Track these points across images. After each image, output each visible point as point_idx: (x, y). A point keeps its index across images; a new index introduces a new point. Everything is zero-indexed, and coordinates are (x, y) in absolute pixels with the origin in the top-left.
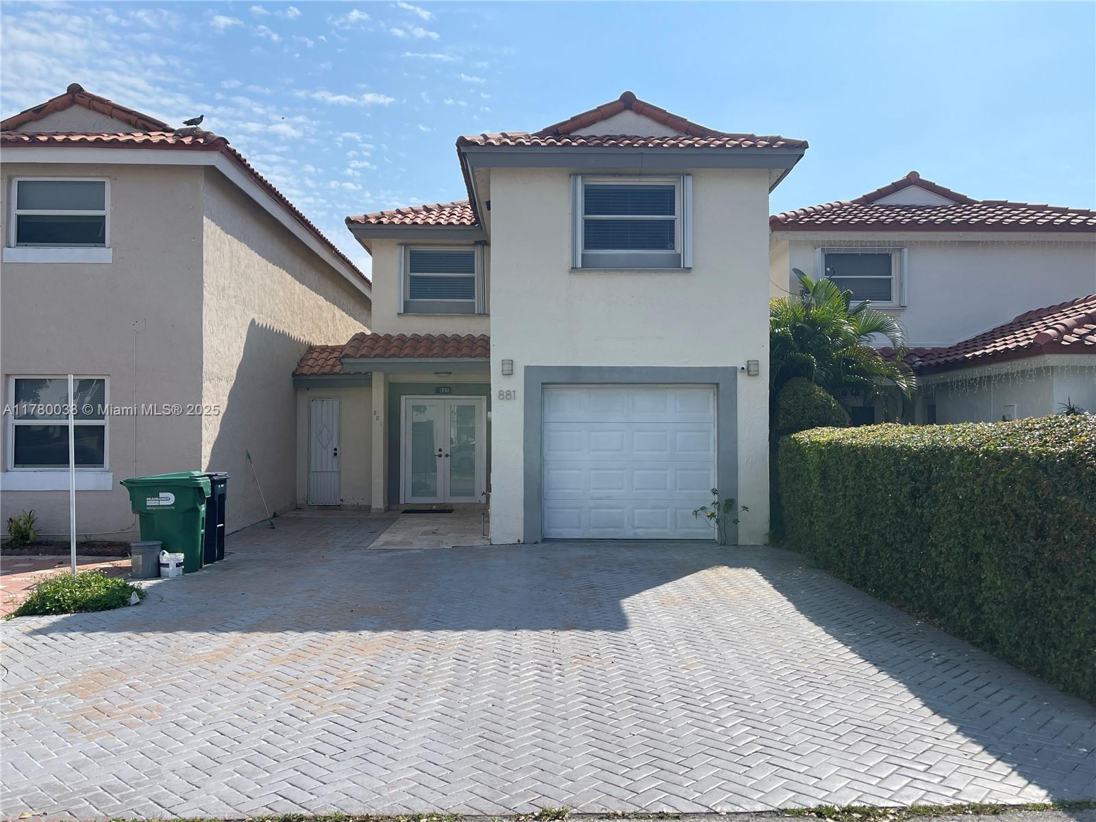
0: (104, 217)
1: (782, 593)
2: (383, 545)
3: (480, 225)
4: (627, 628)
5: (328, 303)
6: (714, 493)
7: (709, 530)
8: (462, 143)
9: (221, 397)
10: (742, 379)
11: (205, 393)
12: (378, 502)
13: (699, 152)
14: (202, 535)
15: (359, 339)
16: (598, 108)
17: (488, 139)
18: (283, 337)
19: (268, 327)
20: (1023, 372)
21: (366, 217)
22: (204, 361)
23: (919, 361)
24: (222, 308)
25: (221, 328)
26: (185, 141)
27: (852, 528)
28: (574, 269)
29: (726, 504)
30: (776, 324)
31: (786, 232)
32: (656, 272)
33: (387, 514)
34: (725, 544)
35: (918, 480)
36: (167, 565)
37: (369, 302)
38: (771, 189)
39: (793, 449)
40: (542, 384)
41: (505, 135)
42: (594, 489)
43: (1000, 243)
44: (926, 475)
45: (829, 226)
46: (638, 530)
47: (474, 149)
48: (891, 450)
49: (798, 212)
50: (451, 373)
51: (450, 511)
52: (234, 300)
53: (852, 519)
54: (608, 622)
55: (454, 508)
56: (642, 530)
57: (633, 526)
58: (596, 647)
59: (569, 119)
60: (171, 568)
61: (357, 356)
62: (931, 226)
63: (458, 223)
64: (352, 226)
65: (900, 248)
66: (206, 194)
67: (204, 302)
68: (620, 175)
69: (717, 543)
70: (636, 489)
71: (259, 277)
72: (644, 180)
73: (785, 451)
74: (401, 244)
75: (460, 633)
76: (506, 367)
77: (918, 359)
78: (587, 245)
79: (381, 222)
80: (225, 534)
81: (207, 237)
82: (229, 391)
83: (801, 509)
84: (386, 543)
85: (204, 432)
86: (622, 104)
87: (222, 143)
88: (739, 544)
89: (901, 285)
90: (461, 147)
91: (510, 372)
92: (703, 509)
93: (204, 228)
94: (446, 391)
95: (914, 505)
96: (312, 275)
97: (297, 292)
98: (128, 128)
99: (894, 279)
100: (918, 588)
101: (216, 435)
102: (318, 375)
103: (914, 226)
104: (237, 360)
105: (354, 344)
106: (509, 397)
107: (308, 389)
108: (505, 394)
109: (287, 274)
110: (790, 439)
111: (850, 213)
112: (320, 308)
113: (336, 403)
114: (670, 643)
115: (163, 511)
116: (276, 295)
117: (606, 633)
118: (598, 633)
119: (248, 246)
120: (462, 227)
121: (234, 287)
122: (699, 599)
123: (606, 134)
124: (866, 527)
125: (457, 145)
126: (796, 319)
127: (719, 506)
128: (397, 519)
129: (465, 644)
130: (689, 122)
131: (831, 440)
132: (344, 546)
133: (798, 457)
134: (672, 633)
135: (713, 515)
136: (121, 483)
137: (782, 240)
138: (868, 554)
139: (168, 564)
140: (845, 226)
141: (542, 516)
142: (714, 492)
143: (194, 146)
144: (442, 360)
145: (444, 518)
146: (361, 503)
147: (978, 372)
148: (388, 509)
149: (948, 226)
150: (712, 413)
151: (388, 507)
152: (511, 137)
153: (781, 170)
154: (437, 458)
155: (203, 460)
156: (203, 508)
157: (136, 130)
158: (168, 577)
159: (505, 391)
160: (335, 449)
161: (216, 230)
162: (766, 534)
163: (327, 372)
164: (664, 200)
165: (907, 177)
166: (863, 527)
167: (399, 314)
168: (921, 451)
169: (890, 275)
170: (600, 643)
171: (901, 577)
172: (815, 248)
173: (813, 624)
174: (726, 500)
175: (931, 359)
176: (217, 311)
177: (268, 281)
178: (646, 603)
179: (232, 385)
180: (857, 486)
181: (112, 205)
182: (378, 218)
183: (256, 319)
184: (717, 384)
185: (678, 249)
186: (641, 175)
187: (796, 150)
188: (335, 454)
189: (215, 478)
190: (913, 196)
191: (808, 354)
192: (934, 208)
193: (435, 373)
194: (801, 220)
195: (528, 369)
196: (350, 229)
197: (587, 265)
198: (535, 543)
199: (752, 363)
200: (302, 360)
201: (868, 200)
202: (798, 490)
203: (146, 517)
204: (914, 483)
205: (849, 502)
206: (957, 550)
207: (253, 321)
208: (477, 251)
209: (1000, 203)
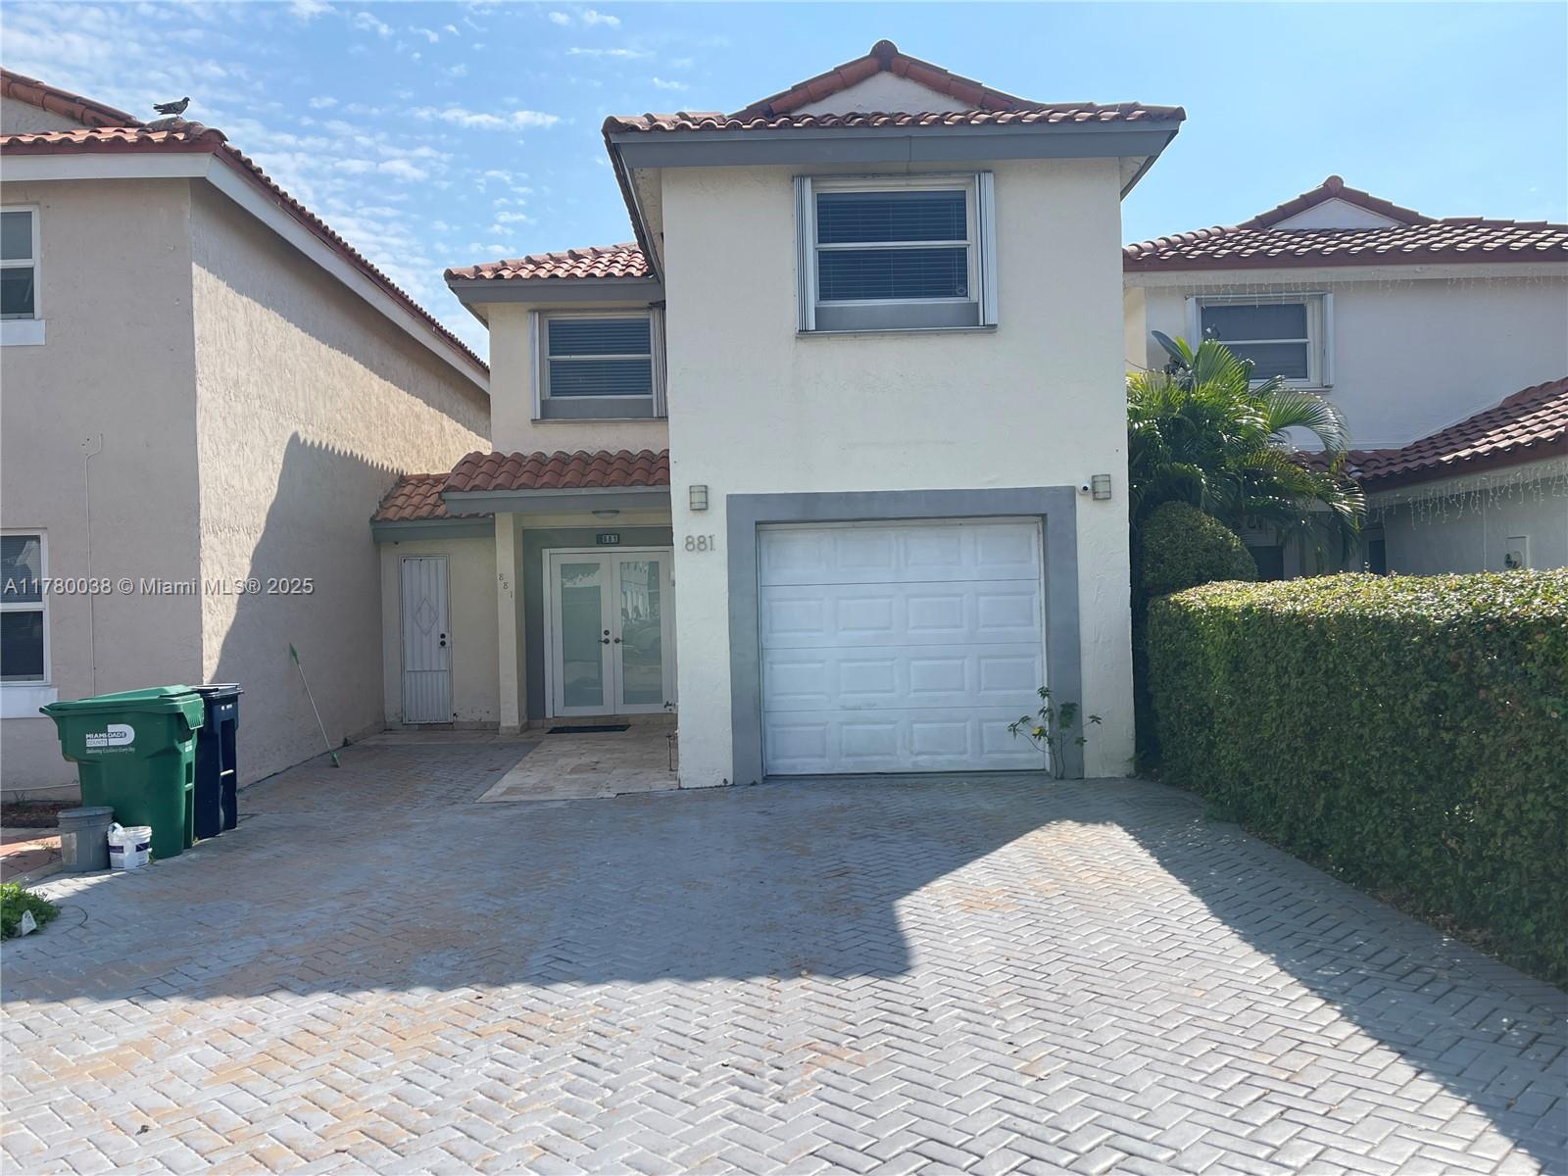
0: (31, 270)
1: (1178, 877)
2: (502, 795)
3: (656, 276)
4: (909, 968)
5: (432, 409)
6: (1043, 695)
7: (1039, 756)
8: (612, 127)
9: (237, 559)
10: (1083, 505)
11: (205, 553)
12: (510, 716)
13: (1005, 131)
14: (188, 793)
15: (473, 461)
16: (836, 69)
17: (656, 121)
18: (353, 464)
19: (324, 446)
20: (1545, 481)
21: (477, 268)
22: (203, 502)
23: (1357, 471)
24: (235, 415)
25: (234, 448)
26: (153, 138)
27: (1296, 759)
28: (803, 332)
29: (1062, 712)
30: (1134, 415)
31: (1138, 274)
32: (938, 333)
33: (523, 735)
34: (1062, 778)
35: (1445, 679)
36: (120, 849)
37: (486, 397)
38: (1124, 193)
39: (1176, 621)
40: (757, 523)
41: (683, 116)
42: (845, 692)
43: (1481, 281)
44: (1462, 670)
45: (1207, 262)
46: (920, 758)
47: (632, 138)
48: (1381, 625)
49: (1157, 242)
50: (618, 512)
51: (623, 728)
52: (258, 403)
53: (1299, 743)
54: (873, 953)
55: (630, 722)
56: (925, 757)
57: (912, 753)
58: (851, 1018)
59: (790, 88)
60: (127, 854)
61: (467, 488)
62: (1370, 257)
63: (622, 274)
64: (459, 283)
65: (1320, 293)
66: (194, 226)
67: (198, 405)
68: (875, 175)
69: (1048, 775)
70: (915, 691)
71: (305, 366)
72: (913, 183)
73: (1159, 623)
74: (533, 311)
75: (595, 990)
76: (697, 498)
77: (1354, 468)
78: (825, 294)
79: (501, 277)
80: (238, 788)
81: (201, 297)
82: (252, 549)
83: (1190, 720)
84: (510, 790)
85: (206, 617)
86: (875, 62)
87: (217, 139)
88: (1085, 777)
89: (1324, 353)
90: (611, 136)
91: (704, 506)
92: (1025, 720)
93: (195, 283)
94: (613, 540)
95: (1436, 726)
96: (401, 365)
97: (376, 391)
98: (67, 124)
99: (1312, 344)
100: (1443, 875)
101: (230, 621)
102: (412, 521)
103: (1342, 258)
104: (267, 498)
105: (463, 470)
106: (703, 546)
107: (397, 543)
108: (696, 542)
109: (357, 363)
110: (1169, 603)
111: (1238, 243)
112: (418, 417)
113: (441, 563)
114: (990, 1004)
115: (116, 755)
116: (338, 395)
117: (870, 980)
118: (856, 983)
119: (281, 315)
120: (629, 281)
121: (257, 381)
122: (1033, 893)
123: (849, 112)
124: (1326, 758)
125: (605, 132)
126: (1168, 406)
127: (1052, 716)
128: (536, 745)
129: (603, 1016)
130: (986, 89)
131: (1251, 606)
132: (439, 798)
133: (1185, 633)
134: (993, 976)
135: (1042, 733)
136: (41, 710)
137: (1135, 286)
138: (1329, 806)
139: (122, 847)
140: (1235, 261)
141: (763, 739)
142: (1044, 693)
143: (169, 146)
144: (600, 491)
145: (612, 740)
146: (486, 718)
147: (1461, 485)
148: (526, 728)
149: (1397, 256)
150: (1035, 563)
151: (528, 723)
152: (695, 118)
153: (1137, 159)
154: (603, 644)
155: (205, 663)
156: (189, 748)
157: (79, 126)
158: (121, 869)
159: (696, 537)
160: (443, 636)
161: (217, 288)
162: (1131, 760)
163: (425, 515)
164: (948, 215)
165: (1325, 184)
166: (1320, 758)
167: (534, 421)
168: (1450, 625)
169: (1306, 338)
170: (856, 1007)
171: (1402, 853)
172: (1186, 299)
173: (1248, 949)
174: (1063, 705)
175: (1376, 468)
176: (225, 419)
177: (321, 373)
178: (939, 906)
179: (258, 540)
180: (1307, 687)
181: (42, 249)
182: (496, 270)
183: (300, 434)
184: (1044, 516)
185: (974, 294)
186: (909, 174)
187: (1163, 124)
188: (443, 644)
189: (214, 695)
190: (1335, 215)
191: (1192, 465)
192: (1370, 232)
193: (594, 512)
194: (1162, 254)
195: (732, 499)
196: (452, 289)
197: (825, 326)
198: (752, 785)
199: (1100, 479)
200: (386, 498)
201: (1263, 223)
202: (1185, 688)
203: (91, 766)
204: (1435, 684)
205: (1290, 713)
206: (1542, 815)
207: (295, 437)
208: (653, 317)
209: (1471, 222)
